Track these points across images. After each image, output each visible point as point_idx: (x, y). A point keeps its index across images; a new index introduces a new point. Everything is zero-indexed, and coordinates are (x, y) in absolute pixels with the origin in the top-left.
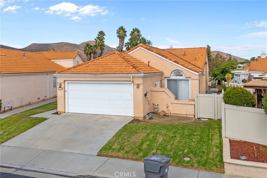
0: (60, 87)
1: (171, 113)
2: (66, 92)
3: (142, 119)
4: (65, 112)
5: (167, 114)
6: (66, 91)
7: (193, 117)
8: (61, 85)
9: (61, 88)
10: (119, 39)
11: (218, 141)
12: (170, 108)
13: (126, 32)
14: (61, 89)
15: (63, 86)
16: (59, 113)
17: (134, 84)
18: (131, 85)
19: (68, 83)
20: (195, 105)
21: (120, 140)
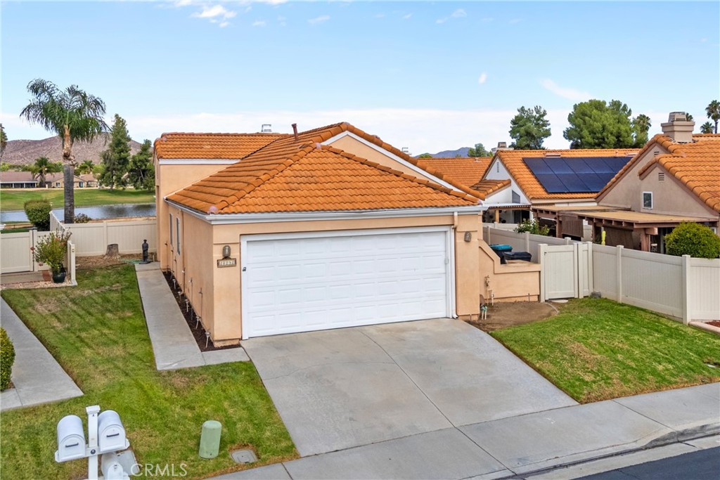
0: (226, 257)
1: (495, 297)
2: (243, 272)
3: (476, 318)
4: (242, 339)
5: (488, 301)
6: (244, 270)
7: (536, 299)
8: (229, 249)
9: (230, 258)
12: (491, 286)
14: (232, 262)
15: (234, 254)
16: (216, 345)
17: (457, 234)
18: (442, 236)
19: (248, 242)
20: (541, 273)
21: (565, 363)
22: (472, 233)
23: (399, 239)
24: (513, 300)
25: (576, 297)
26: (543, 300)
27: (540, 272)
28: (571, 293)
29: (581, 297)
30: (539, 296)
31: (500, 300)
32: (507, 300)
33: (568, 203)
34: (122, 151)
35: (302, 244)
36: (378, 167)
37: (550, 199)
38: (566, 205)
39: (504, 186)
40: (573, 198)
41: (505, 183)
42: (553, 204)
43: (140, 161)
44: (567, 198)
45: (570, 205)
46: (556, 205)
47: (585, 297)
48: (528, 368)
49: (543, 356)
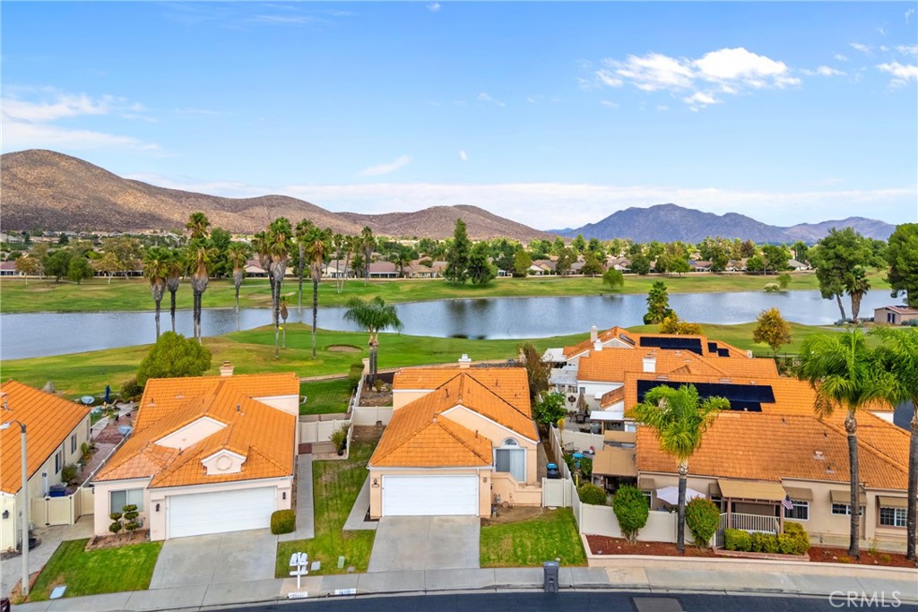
0: (375, 484)
1: (514, 503)
3: (489, 517)
4: (382, 516)
5: (511, 505)
6: (383, 489)
7: (539, 506)
8: (376, 481)
11: (577, 538)
12: (513, 498)
14: (377, 486)
15: (379, 483)
16: (371, 518)
17: (480, 478)
18: (475, 478)
19: (385, 477)
21: (492, 549)
22: (487, 478)
23: (453, 478)
24: (526, 505)
25: (562, 506)
26: (543, 506)
27: (542, 492)
30: (541, 504)
31: (518, 505)
32: (522, 505)
34: (462, 251)
35: (409, 479)
43: (477, 259)
47: (566, 507)
48: (478, 549)
49: (487, 544)
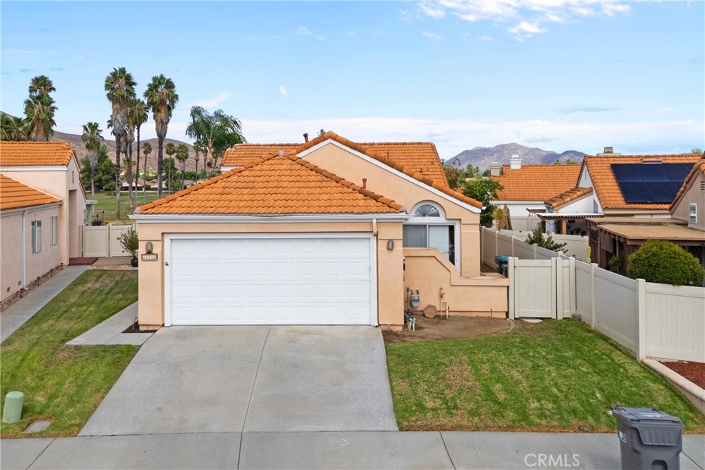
0: (149, 253)
1: (450, 310)
2: (165, 267)
3: (400, 329)
4: (163, 325)
5: (442, 314)
6: (167, 265)
7: (504, 316)
8: (152, 245)
9: (152, 254)
10: (113, 104)
12: (447, 298)
13: (134, 84)
14: (154, 257)
15: (156, 250)
16: (141, 328)
17: (379, 241)
18: (366, 242)
19: (172, 240)
20: (510, 288)
21: (423, 386)
22: (395, 242)
23: (319, 243)
24: (474, 315)
25: (554, 317)
26: (511, 317)
27: (508, 287)
28: (548, 313)
29: (560, 318)
30: (507, 314)
31: (457, 314)
32: (466, 314)
33: (652, 214)
35: (223, 244)
36: (324, 173)
37: (627, 209)
38: (649, 217)
39: (585, 194)
40: (658, 209)
41: (585, 191)
42: (633, 215)
44: (650, 209)
45: (654, 217)
46: (636, 217)
47: (564, 318)
48: (386, 385)
49: (409, 374)
